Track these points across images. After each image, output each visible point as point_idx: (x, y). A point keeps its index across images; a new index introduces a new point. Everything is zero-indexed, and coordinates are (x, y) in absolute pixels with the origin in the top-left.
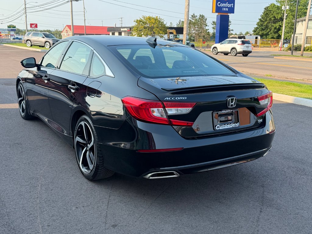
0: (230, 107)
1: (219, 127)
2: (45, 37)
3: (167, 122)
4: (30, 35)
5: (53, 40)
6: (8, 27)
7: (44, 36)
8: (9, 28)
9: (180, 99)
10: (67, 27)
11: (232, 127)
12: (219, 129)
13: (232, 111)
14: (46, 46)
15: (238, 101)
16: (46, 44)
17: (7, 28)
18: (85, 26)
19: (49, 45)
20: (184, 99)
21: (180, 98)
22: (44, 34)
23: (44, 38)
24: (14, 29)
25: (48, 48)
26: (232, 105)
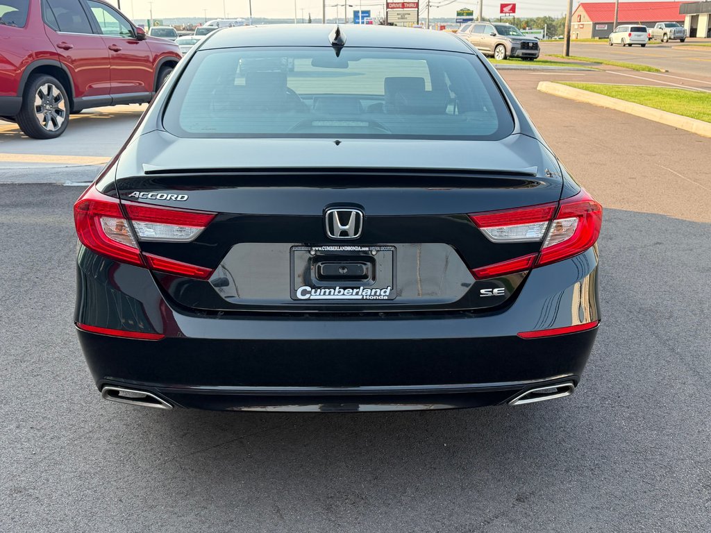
0: (337, 236)
1: (310, 292)
2: (497, 35)
3: (139, 260)
4: (467, 32)
5: (514, 39)
6: (459, 14)
7: (496, 32)
8: (459, 17)
9: (168, 198)
10: (581, 8)
11: (361, 297)
12: (309, 299)
13: (367, 249)
14: (496, 54)
15: (368, 220)
16: (498, 50)
17: (455, 16)
18: (618, 3)
19: (503, 51)
20: (179, 199)
21: (170, 195)
22: (496, 27)
23: (495, 35)
24: (470, 17)
25: (501, 58)
26: (344, 233)
